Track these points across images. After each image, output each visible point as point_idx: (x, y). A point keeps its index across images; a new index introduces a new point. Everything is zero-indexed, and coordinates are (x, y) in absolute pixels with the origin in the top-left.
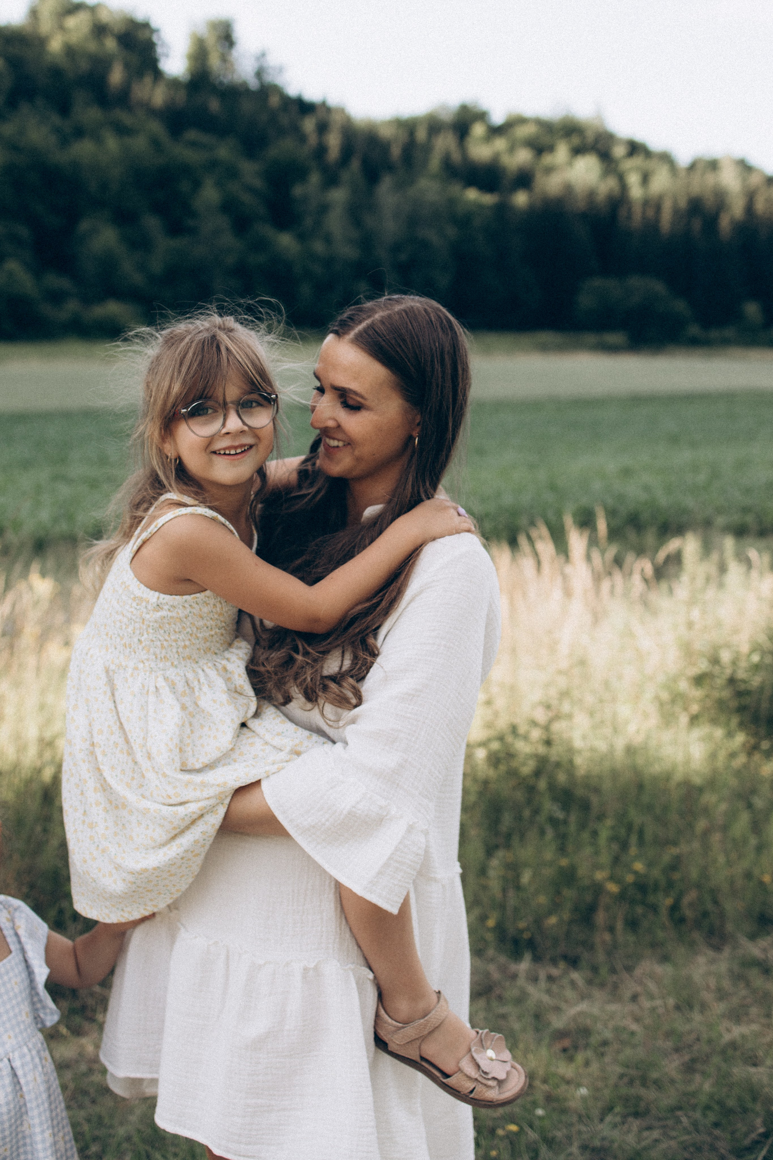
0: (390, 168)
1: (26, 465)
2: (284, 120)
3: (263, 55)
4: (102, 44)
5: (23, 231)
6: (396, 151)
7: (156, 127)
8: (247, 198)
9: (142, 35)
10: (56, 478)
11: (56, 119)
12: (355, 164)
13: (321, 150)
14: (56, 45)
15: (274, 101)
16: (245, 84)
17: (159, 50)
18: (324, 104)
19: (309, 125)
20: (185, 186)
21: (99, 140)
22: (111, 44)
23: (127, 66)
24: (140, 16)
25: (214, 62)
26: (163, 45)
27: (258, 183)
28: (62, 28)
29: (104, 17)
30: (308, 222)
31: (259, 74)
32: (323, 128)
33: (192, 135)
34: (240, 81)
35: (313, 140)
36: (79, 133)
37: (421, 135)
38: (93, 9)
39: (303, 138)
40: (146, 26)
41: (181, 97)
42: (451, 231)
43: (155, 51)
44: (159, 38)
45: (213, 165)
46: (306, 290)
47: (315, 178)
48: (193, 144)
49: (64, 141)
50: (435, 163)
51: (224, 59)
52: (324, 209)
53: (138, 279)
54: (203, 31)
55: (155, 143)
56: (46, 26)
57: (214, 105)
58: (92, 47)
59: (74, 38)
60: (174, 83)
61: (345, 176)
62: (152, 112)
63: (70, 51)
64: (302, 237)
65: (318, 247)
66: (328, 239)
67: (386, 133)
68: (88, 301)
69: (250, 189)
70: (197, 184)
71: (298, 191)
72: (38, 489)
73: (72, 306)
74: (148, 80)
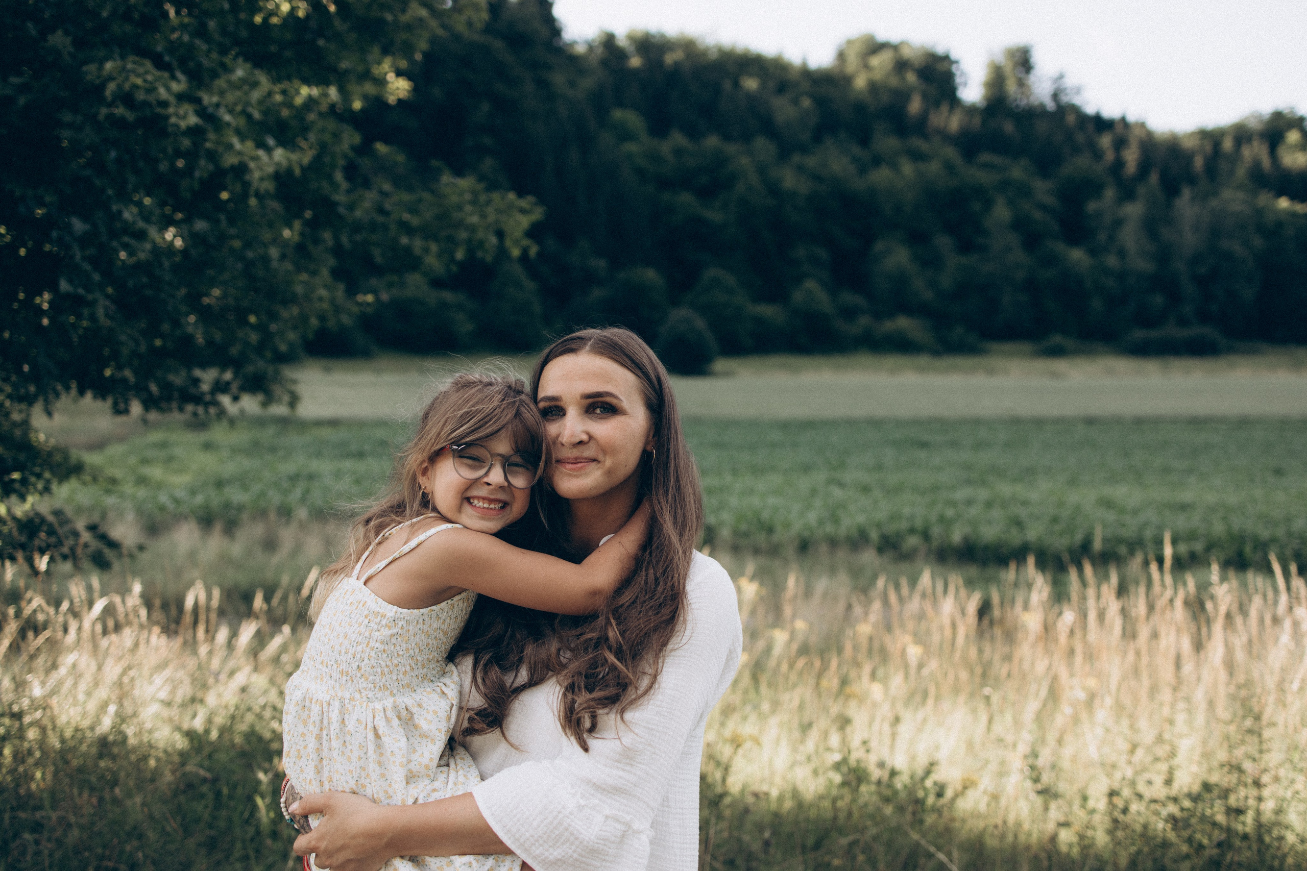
0: (1191, 180)
1: (807, 469)
2: (1080, 138)
3: (1061, 77)
4: (903, 79)
5: (822, 253)
6: (1199, 163)
7: (951, 152)
8: (1038, 215)
9: (941, 67)
10: (830, 481)
11: (857, 150)
12: (1154, 178)
13: (1119, 164)
14: (860, 82)
15: (1071, 119)
16: (1042, 106)
17: (958, 80)
18: (1123, 120)
19: (1106, 141)
20: (977, 206)
21: (894, 166)
22: (911, 78)
23: (925, 97)
24: (940, 50)
25: (1011, 87)
26: (963, 74)
27: (1050, 200)
28: (866, 66)
29: (906, 53)
30: (1102, 237)
31: (1055, 96)
32: (1120, 143)
33: (985, 157)
34: (1036, 103)
35: (1110, 156)
36: (877, 161)
37: (1228, 144)
38: (895, 48)
39: (1098, 154)
40: (946, 59)
41: (977, 121)
42: (1258, 242)
43: (954, 81)
44: (958, 69)
45: (1004, 185)
46: (1097, 304)
47: (1110, 194)
48: (987, 166)
49: (863, 170)
50: (1241, 172)
51: (1021, 83)
52: (1118, 223)
53: (928, 295)
54: (1001, 59)
55: (949, 167)
56: (852, 64)
57: (1009, 127)
58: (894, 82)
59: (878, 75)
60: (971, 110)
61: (1141, 190)
62: (947, 137)
63: (873, 87)
64: (1093, 252)
65: (1112, 261)
66: (1122, 254)
67: (1189, 144)
68: (878, 316)
69: (1043, 207)
70: (988, 204)
71: (1092, 206)
72: (814, 492)
73: (864, 321)
74: (945, 108)
